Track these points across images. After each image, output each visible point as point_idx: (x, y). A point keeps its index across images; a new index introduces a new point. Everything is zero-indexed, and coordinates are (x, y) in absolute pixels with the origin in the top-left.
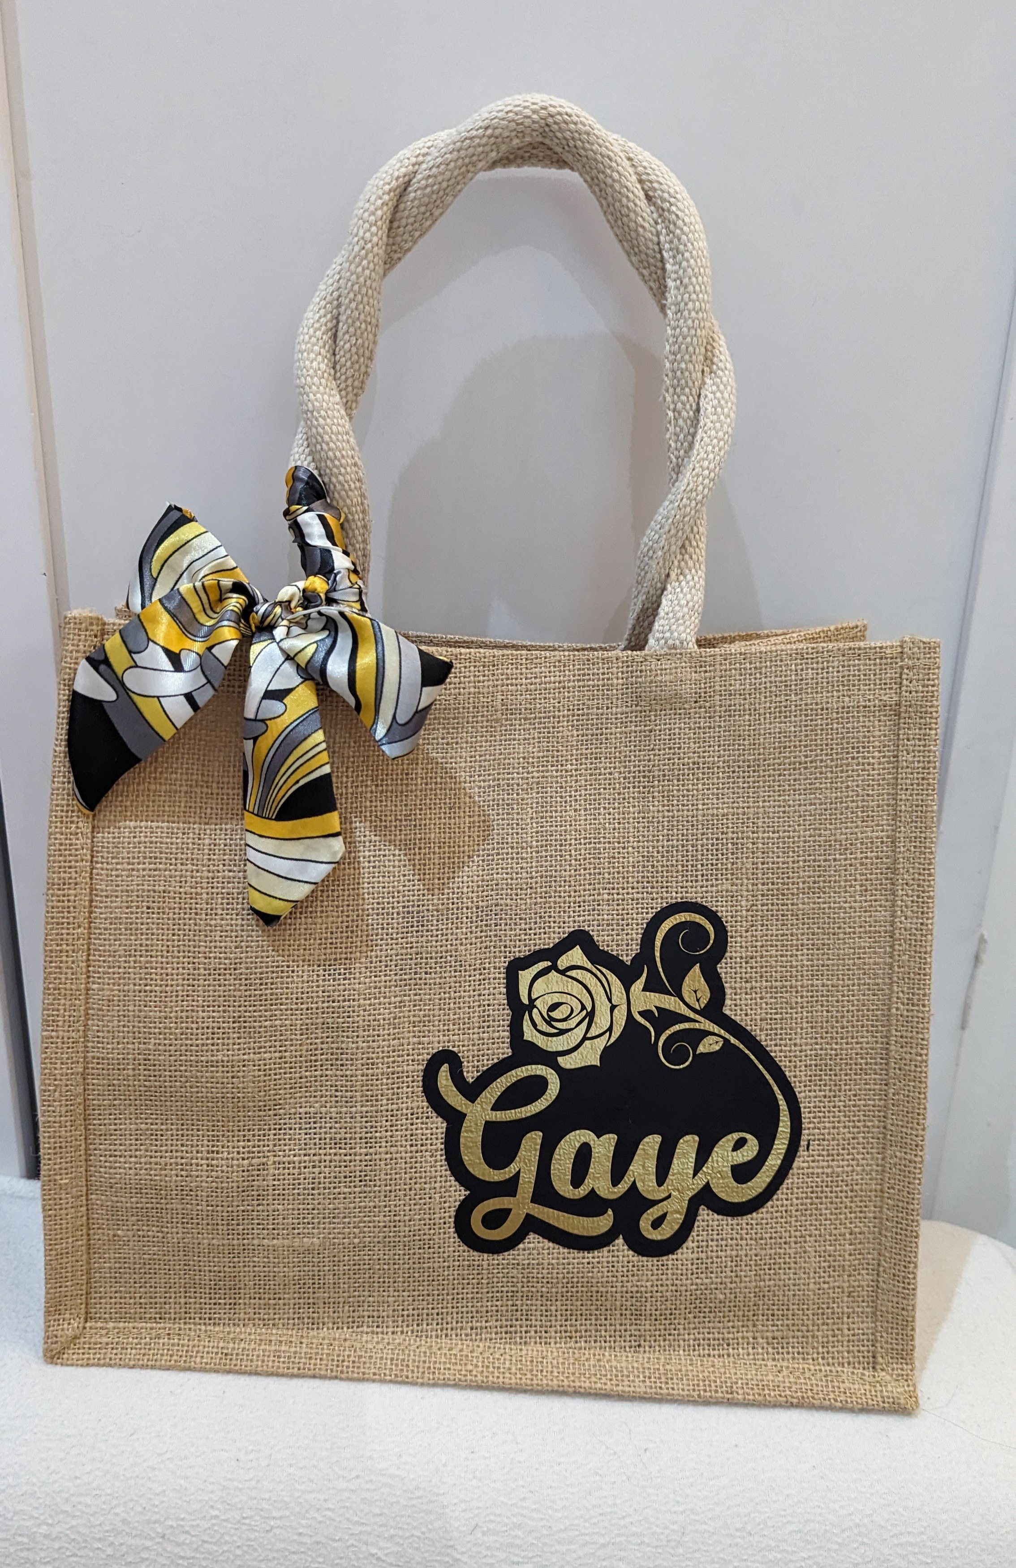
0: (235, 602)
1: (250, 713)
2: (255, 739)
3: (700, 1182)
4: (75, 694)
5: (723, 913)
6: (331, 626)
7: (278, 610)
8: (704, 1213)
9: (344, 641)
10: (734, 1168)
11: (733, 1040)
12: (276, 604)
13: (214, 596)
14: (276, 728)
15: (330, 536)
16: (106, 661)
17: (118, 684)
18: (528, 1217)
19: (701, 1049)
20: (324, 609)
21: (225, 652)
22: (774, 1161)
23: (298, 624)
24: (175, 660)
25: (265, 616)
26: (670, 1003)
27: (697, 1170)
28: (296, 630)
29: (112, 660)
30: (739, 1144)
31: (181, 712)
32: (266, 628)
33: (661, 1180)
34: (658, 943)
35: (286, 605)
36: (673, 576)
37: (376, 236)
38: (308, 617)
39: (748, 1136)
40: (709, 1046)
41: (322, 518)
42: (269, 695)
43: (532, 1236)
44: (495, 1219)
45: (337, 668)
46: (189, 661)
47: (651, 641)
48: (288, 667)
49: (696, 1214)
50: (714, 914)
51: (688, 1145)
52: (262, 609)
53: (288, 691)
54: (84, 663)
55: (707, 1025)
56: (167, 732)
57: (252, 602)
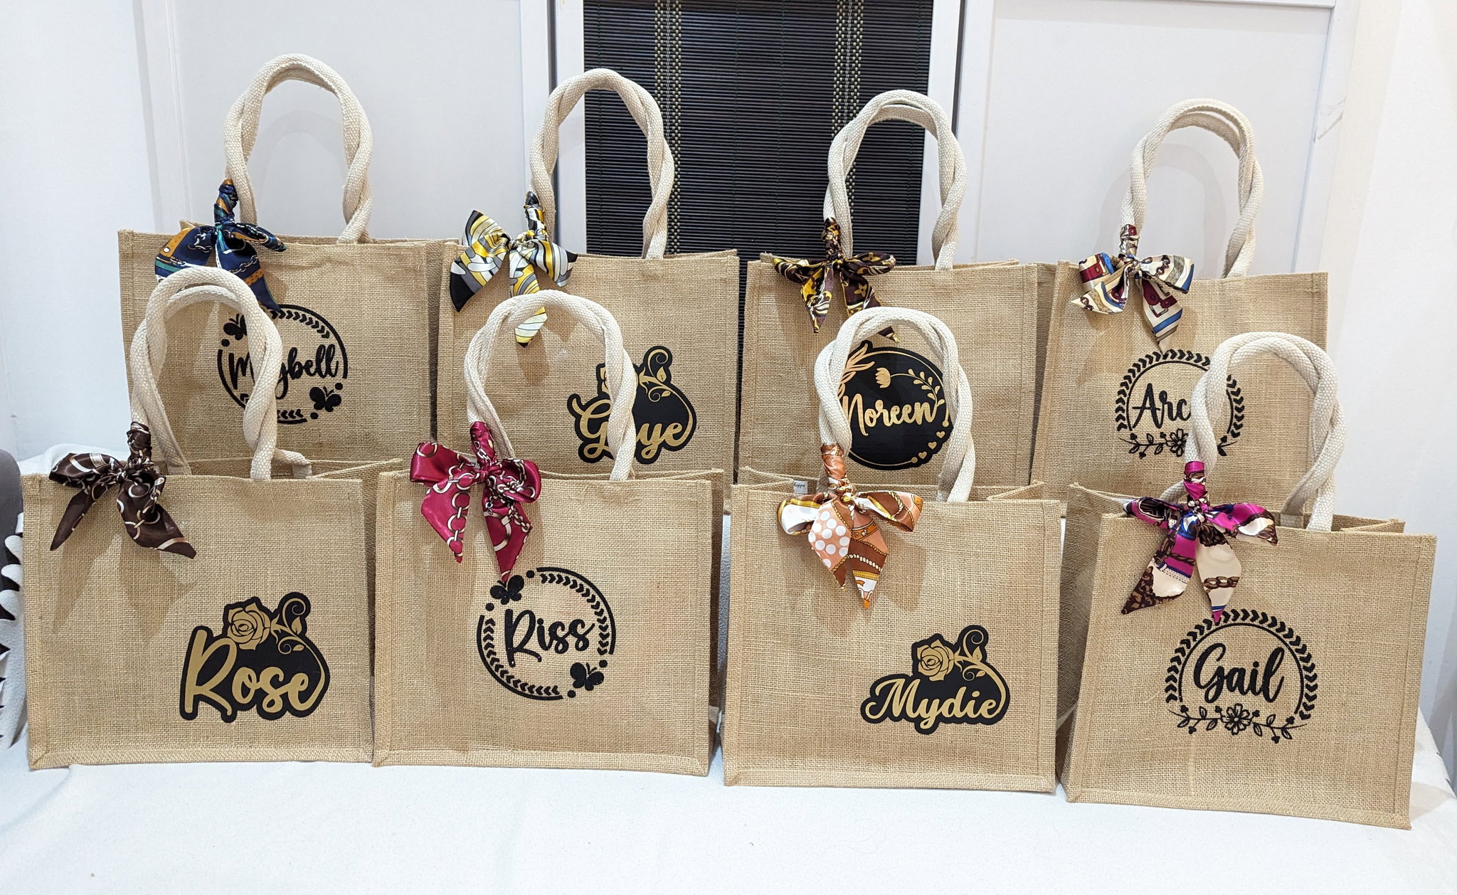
0: (504, 240)
1: (511, 276)
2: (514, 285)
3: (661, 440)
4: (451, 273)
5: (671, 349)
6: (536, 246)
7: (518, 242)
8: (663, 450)
9: (541, 252)
10: (673, 435)
11: (674, 392)
12: (516, 240)
13: (496, 238)
14: (521, 280)
15: (538, 217)
16: (461, 262)
17: (466, 269)
18: (604, 451)
19: (663, 395)
20: (534, 240)
21: (502, 256)
22: (687, 433)
23: (525, 246)
24: (485, 259)
25: (514, 244)
26: (653, 380)
27: (661, 435)
28: (525, 248)
29: (464, 261)
30: (676, 427)
31: (488, 277)
32: (514, 248)
33: (649, 439)
34: (649, 359)
35: (520, 240)
36: (655, 233)
37: (553, 113)
38: (528, 243)
39: (679, 424)
40: (665, 394)
41: (536, 211)
42: (517, 270)
43: (605, 457)
44: (592, 451)
45: (540, 258)
46: (489, 260)
47: (647, 256)
48: (523, 260)
49: (661, 450)
50: (668, 350)
51: (658, 427)
52: (512, 242)
53: (524, 268)
54: (454, 263)
55: (664, 387)
56: (483, 283)
57: (509, 240)
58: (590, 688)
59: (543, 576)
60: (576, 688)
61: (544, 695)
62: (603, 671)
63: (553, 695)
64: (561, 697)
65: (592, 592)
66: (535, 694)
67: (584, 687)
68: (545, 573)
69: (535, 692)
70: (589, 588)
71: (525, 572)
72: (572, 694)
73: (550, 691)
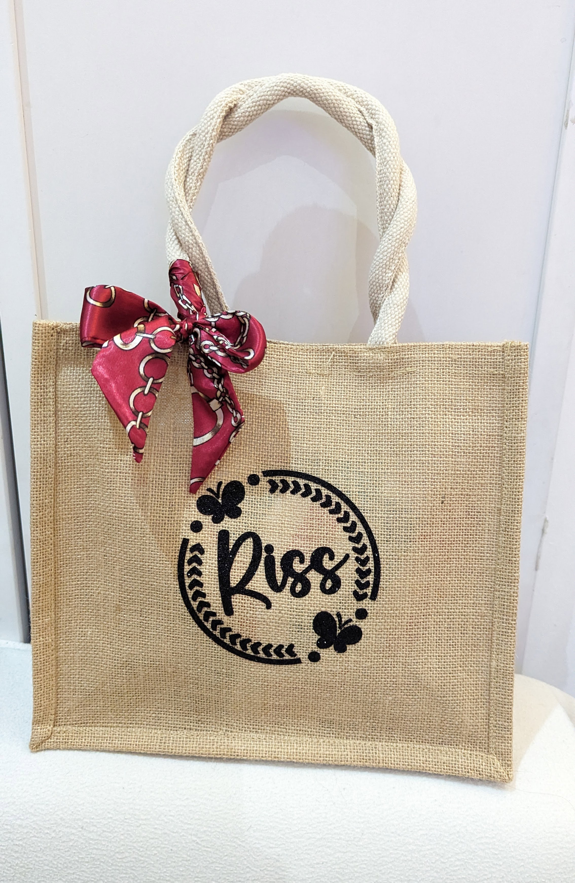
58: (341, 649)
59: (271, 482)
60: (320, 648)
61: (275, 657)
62: (361, 624)
63: (287, 657)
64: (298, 661)
65: (345, 508)
66: (262, 655)
67: (332, 647)
68: (274, 478)
69: (261, 652)
70: (340, 501)
71: (246, 476)
72: (314, 657)
73: (283, 651)
